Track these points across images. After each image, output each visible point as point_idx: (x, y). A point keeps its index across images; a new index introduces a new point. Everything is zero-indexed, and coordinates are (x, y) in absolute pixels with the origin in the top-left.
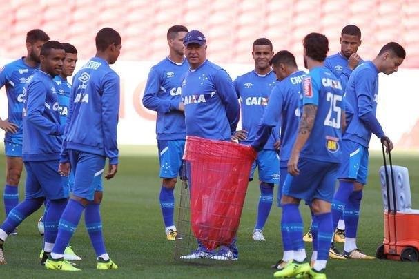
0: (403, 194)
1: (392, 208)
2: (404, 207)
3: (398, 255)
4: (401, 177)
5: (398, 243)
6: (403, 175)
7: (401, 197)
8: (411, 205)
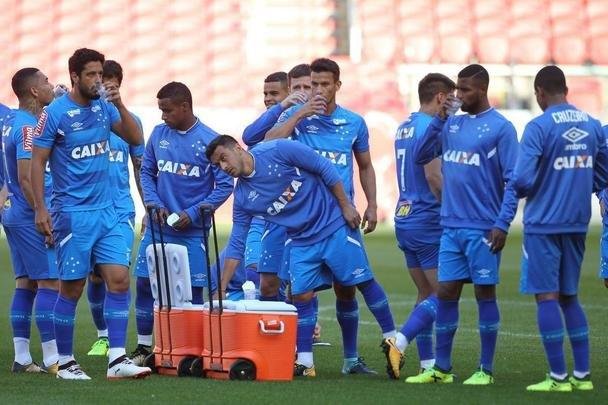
0: (179, 283)
1: (165, 302)
2: (181, 301)
3: (175, 368)
4: (178, 259)
5: (174, 351)
6: (181, 256)
7: (178, 287)
8: (191, 299)
